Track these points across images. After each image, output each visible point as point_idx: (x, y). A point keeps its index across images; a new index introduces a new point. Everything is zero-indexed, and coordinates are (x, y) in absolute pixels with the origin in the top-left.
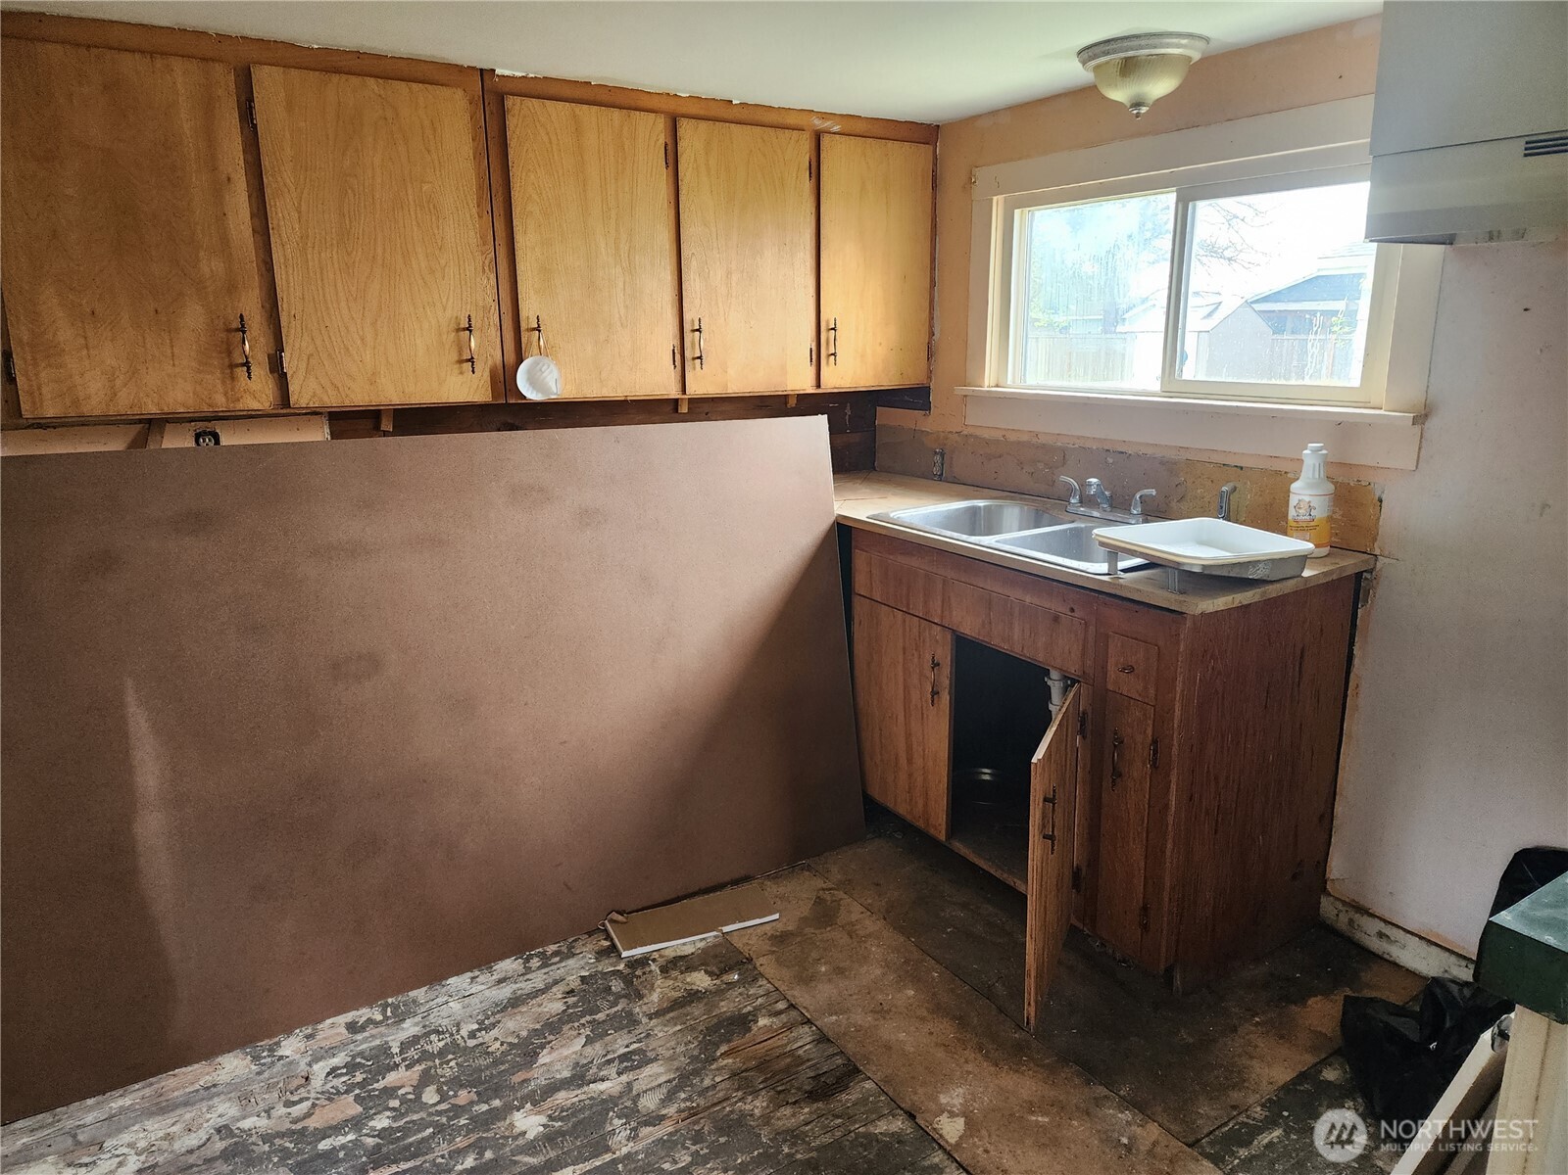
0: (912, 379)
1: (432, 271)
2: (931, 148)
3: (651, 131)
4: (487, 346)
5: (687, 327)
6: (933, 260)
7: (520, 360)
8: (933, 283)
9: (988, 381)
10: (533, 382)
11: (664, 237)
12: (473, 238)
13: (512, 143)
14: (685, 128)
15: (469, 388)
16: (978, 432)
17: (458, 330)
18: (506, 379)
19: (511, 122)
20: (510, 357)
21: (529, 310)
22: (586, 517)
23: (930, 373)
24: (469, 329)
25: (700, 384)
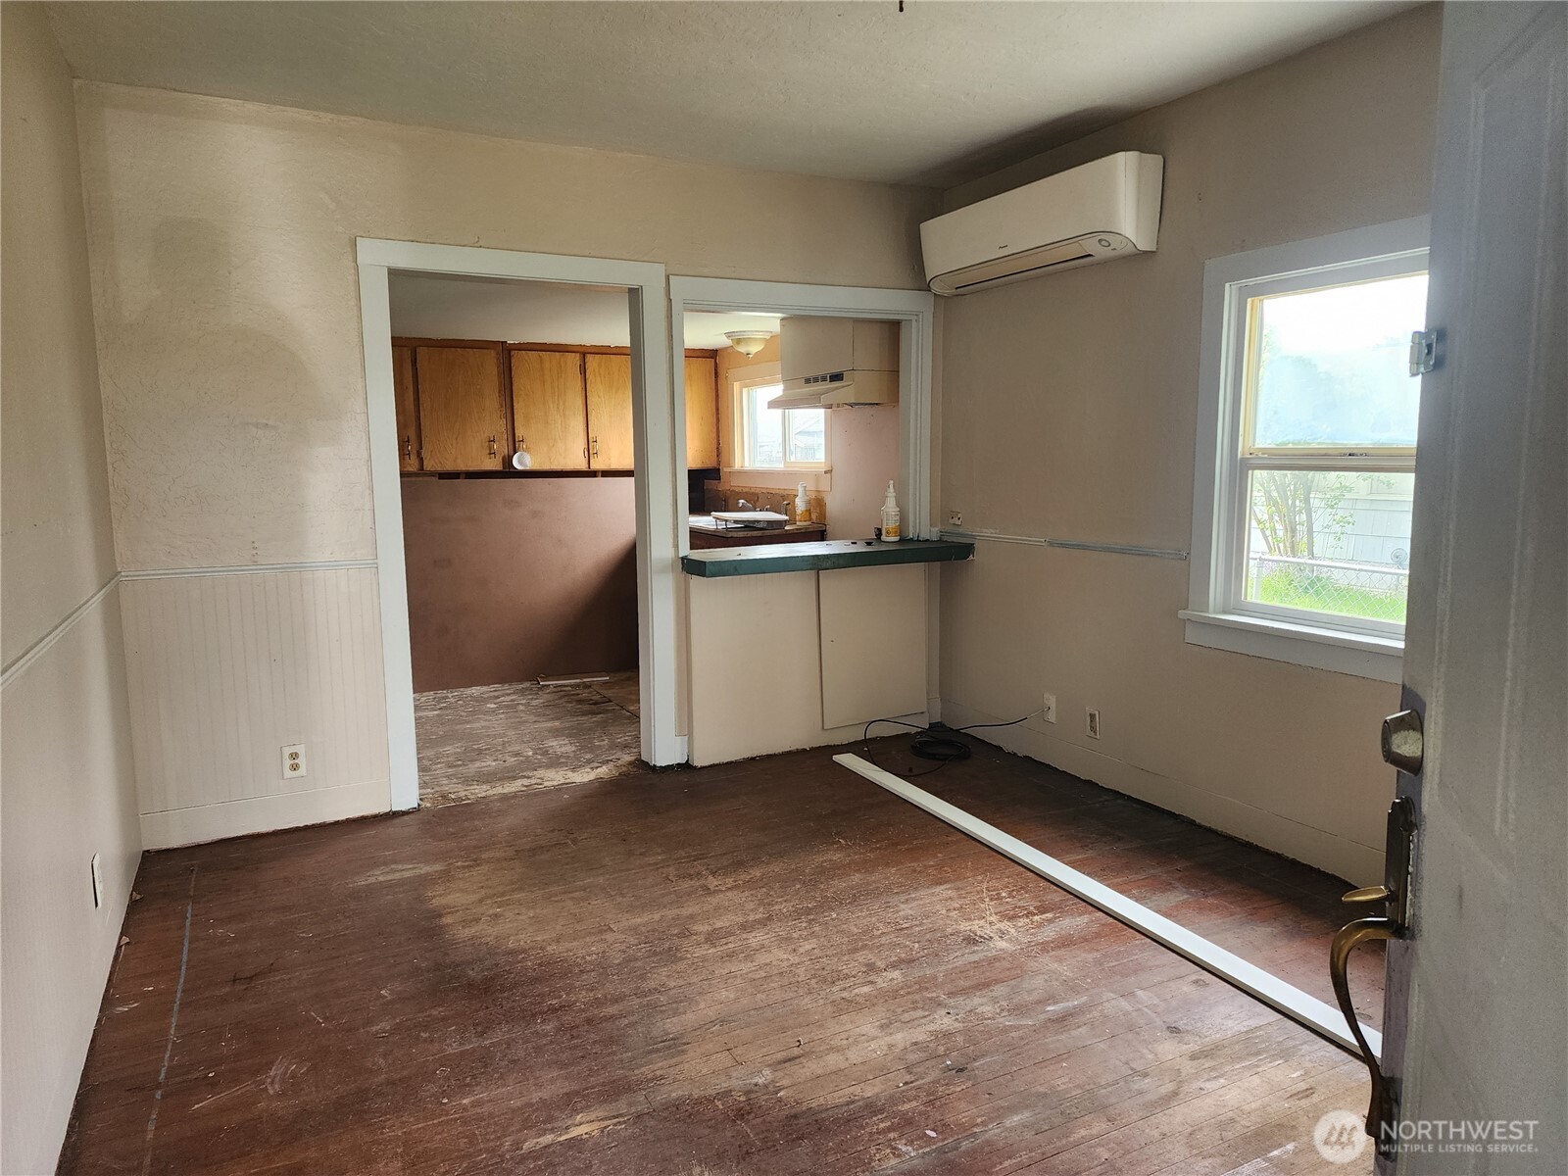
0: (710, 464)
1: (480, 418)
2: (713, 360)
3: (574, 360)
4: (501, 447)
5: (591, 440)
6: (717, 409)
7: (515, 453)
8: (718, 420)
9: (737, 466)
10: (520, 462)
11: (580, 402)
12: (496, 405)
13: (513, 368)
14: (589, 358)
15: (493, 464)
16: (735, 489)
17: (490, 441)
18: (507, 461)
19: (513, 361)
20: (511, 452)
21: (520, 432)
22: (535, 514)
23: (719, 463)
24: (493, 441)
25: (596, 465)
